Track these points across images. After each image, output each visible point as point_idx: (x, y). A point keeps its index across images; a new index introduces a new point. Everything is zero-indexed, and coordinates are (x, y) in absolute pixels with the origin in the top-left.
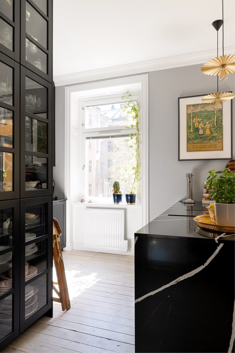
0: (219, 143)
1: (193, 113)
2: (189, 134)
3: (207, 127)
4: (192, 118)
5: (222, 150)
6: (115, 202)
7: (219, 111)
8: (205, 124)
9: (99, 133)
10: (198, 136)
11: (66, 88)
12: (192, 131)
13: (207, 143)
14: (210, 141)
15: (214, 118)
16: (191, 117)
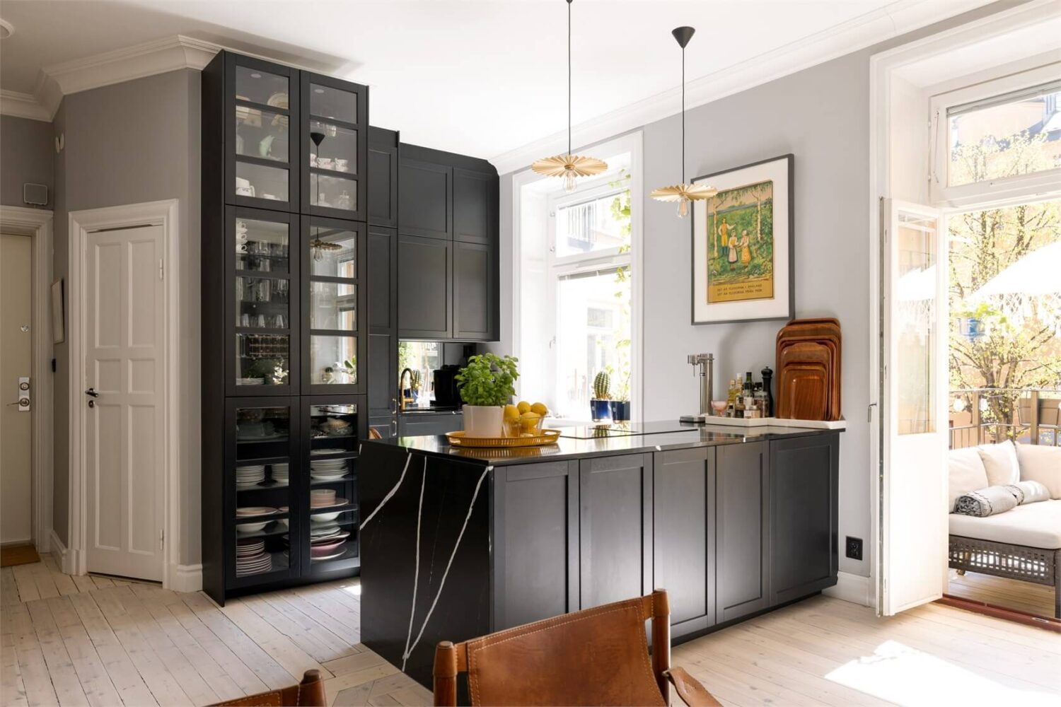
0: (767, 280)
1: (718, 213)
2: (712, 261)
3: (743, 244)
4: (717, 223)
5: (772, 297)
6: (594, 418)
7: (766, 203)
8: (741, 238)
9: (577, 265)
10: (726, 266)
11: (514, 177)
12: (716, 255)
13: (743, 282)
14: (749, 277)
15: (756, 221)
16: (715, 222)
